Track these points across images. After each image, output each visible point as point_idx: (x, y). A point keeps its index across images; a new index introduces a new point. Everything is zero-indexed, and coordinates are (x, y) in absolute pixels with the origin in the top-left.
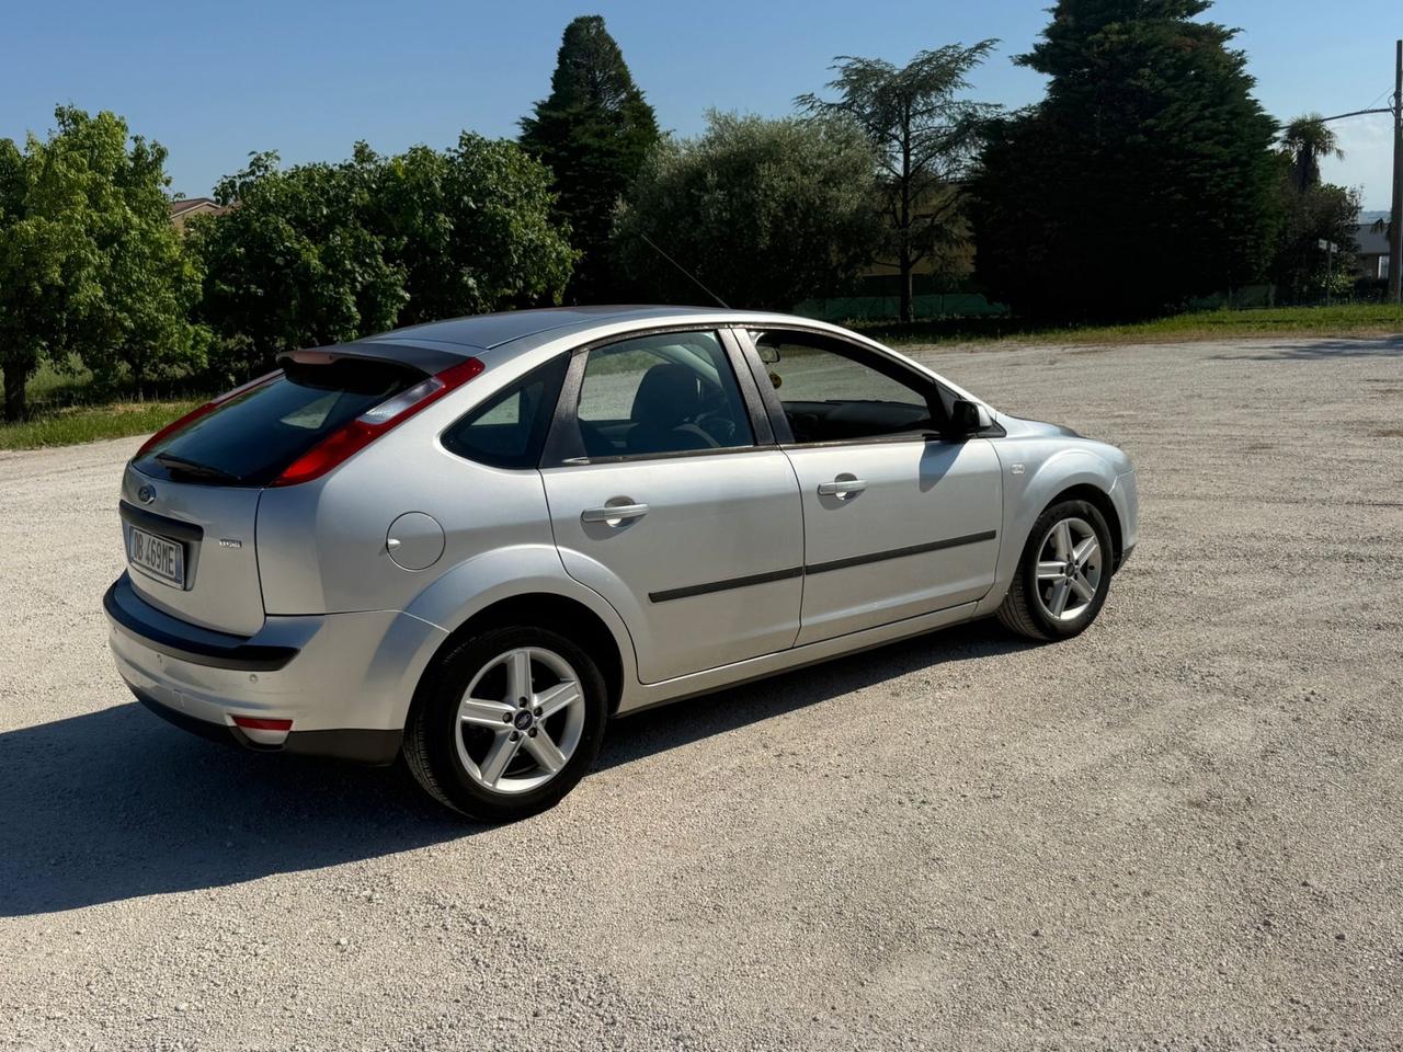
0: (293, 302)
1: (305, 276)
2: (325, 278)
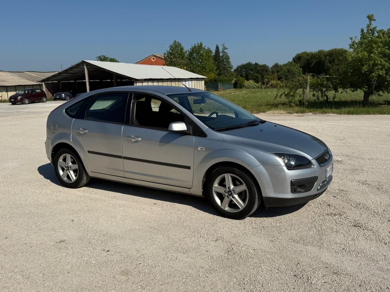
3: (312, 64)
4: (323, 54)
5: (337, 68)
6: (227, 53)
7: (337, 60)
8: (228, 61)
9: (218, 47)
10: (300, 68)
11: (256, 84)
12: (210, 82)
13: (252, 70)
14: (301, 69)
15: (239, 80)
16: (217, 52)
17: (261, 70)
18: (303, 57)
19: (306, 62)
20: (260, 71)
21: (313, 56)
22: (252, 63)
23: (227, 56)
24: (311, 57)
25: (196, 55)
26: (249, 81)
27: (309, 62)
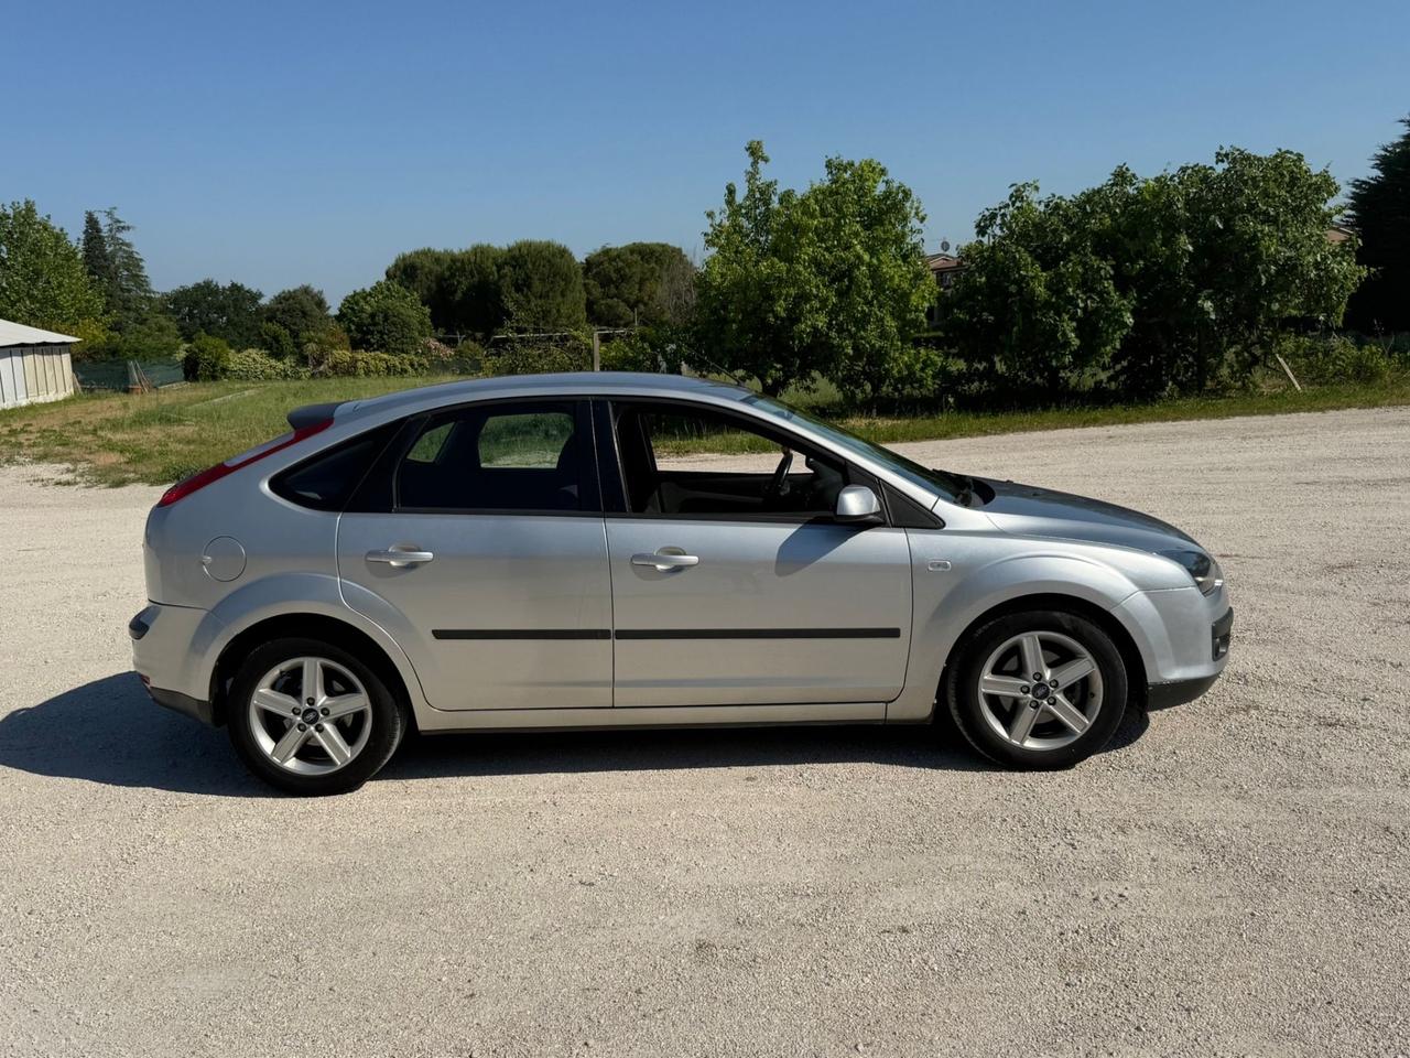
0: (1015, 329)
1: (1029, 303)
2: (1047, 305)
3: (455, 291)
4: (490, 260)
5: (541, 306)
6: (128, 245)
7: (539, 279)
8: (138, 276)
9: (97, 222)
10: (423, 305)
11: (273, 362)
12: (90, 357)
13: (221, 309)
14: (427, 310)
15: (203, 351)
16: (92, 239)
17: (284, 312)
18: (423, 267)
19: (434, 285)
20: (279, 315)
21: (457, 265)
22: (217, 286)
23: (130, 255)
24: (450, 268)
25: (9, 250)
26: (246, 353)
27: (445, 285)
